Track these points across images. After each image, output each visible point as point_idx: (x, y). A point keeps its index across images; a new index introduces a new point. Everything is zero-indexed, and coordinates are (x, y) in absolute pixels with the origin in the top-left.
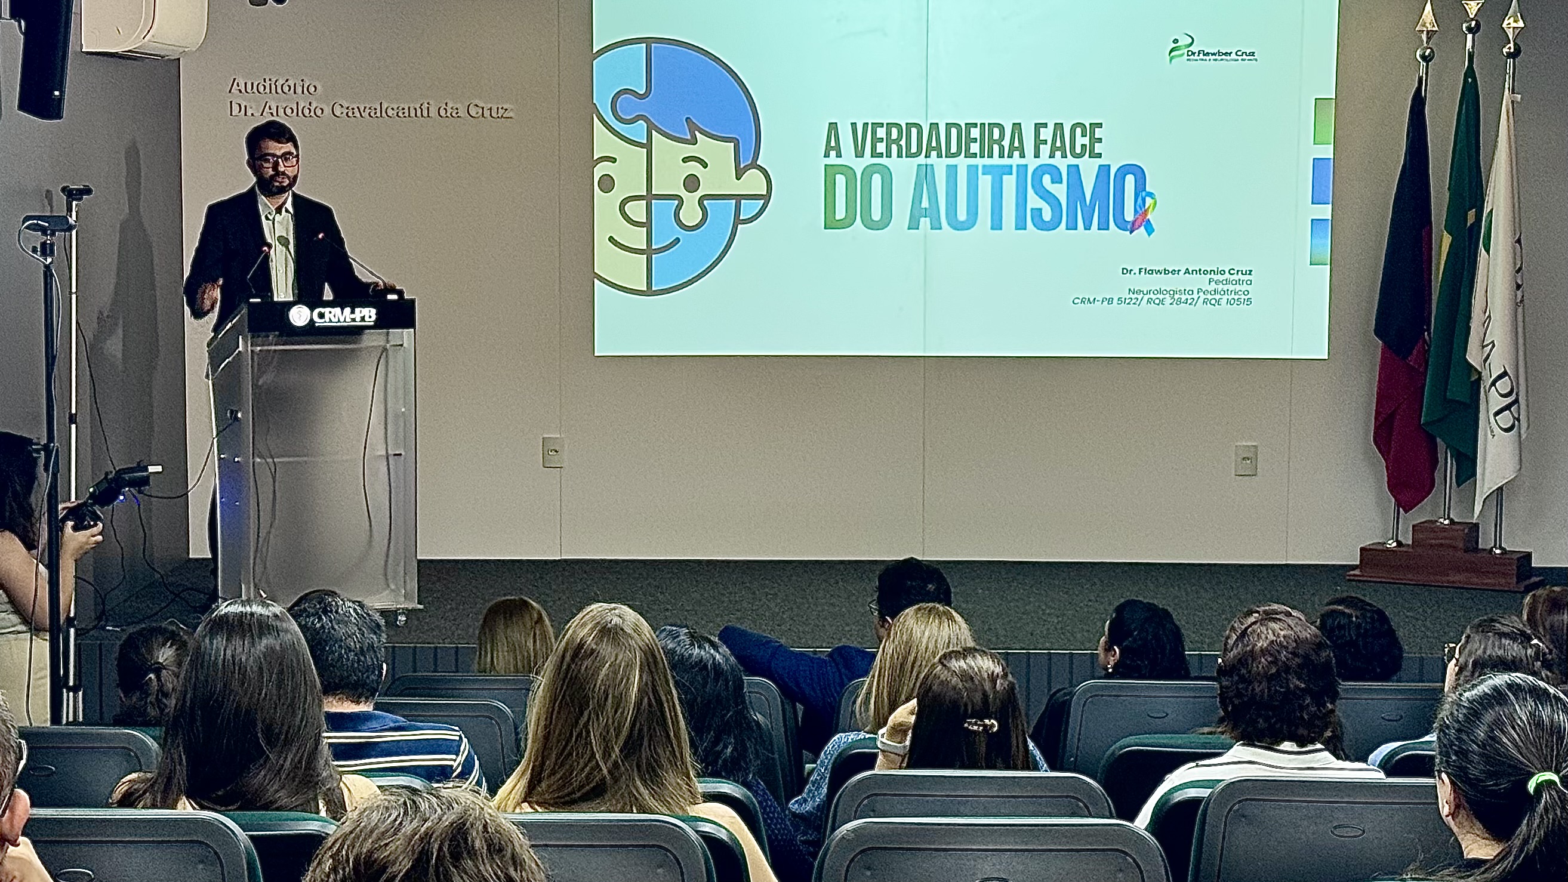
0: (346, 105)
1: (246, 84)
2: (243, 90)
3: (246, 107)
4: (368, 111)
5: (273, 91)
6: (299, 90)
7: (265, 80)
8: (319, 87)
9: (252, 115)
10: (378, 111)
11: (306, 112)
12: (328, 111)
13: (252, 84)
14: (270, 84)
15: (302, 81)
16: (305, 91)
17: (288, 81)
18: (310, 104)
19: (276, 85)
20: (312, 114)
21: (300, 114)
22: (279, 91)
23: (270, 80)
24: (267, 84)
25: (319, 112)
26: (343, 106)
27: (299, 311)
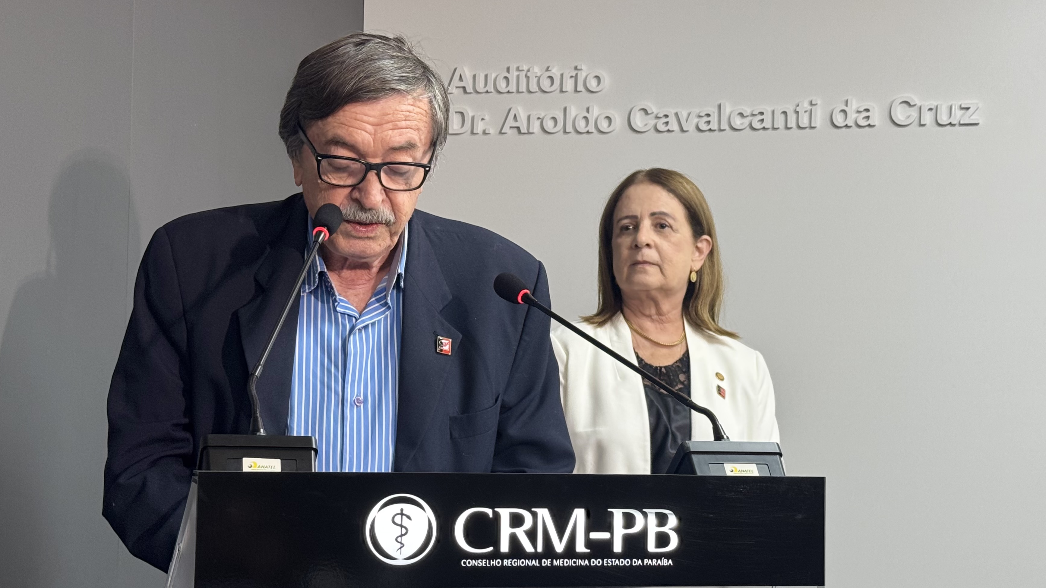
3: (473, 118)
4: (694, 120)
7: (508, 70)
8: (607, 81)
9: (484, 133)
10: (714, 119)
11: (581, 125)
12: (619, 121)
13: (486, 76)
14: (518, 77)
15: (576, 68)
16: (580, 87)
17: (549, 69)
18: (588, 110)
19: (528, 77)
20: (592, 128)
21: (569, 128)
22: (534, 87)
23: (518, 69)
24: (513, 75)
25: (604, 125)
26: (649, 112)
27: (402, 514)
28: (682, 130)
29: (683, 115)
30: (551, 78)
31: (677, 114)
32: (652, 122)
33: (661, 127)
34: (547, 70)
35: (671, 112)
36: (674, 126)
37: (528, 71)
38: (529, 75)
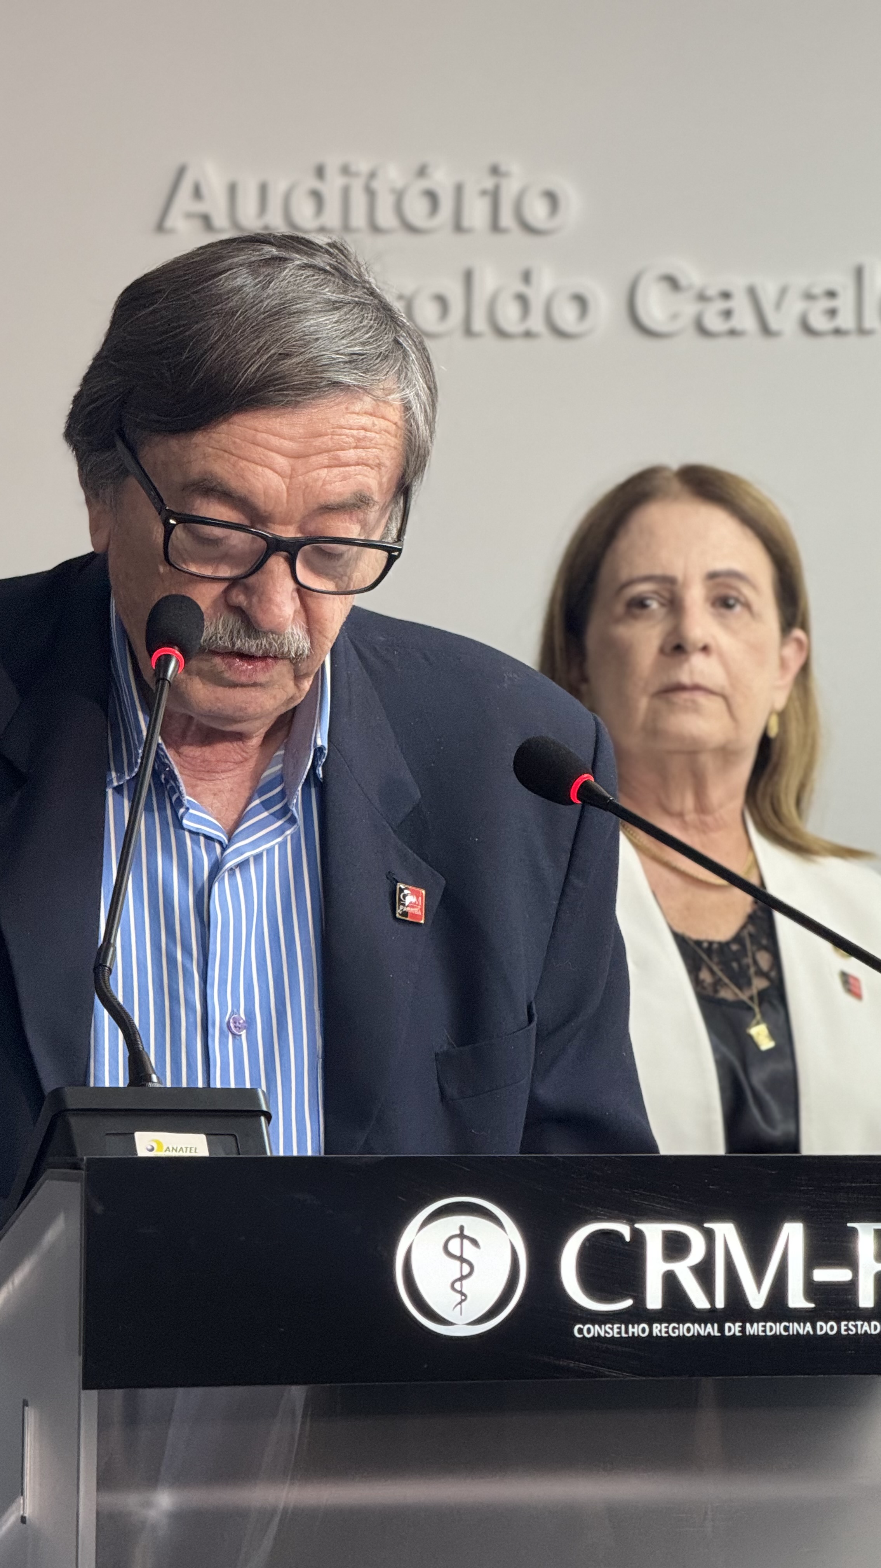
0: (692, 277)
1: (233, 188)
2: (220, 220)
4: (795, 306)
5: (359, 219)
6: (477, 214)
7: (320, 172)
8: (573, 200)
10: (845, 303)
11: (509, 317)
12: (606, 304)
13: (263, 190)
14: (346, 193)
15: (495, 171)
16: (507, 219)
17: (426, 172)
18: (527, 277)
19: (371, 193)
20: (536, 323)
21: (480, 323)
22: (386, 217)
23: (345, 170)
24: (332, 188)
25: (567, 316)
26: (683, 281)
28: (766, 330)
29: (768, 294)
30: (432, 197)
31: (752, 293)
32: (689, 309)
33: (713, 322)
34: (422, 172)
35: (738, 284)
36: (745, 319)
37: (372, 175)
38: (376, 185)
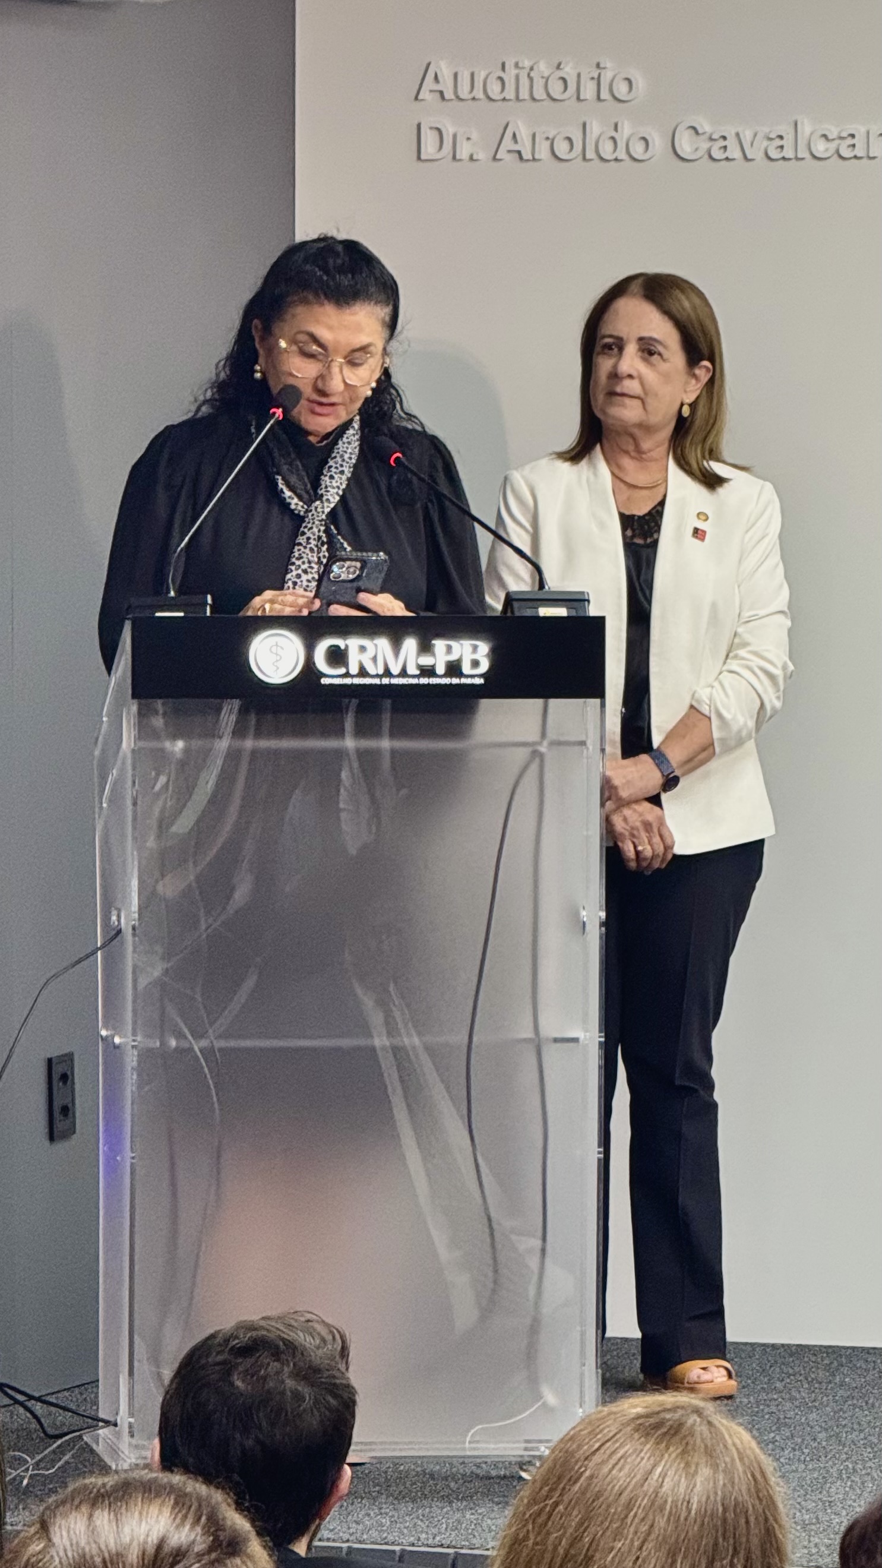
0: (706, 127)
1: (456, 75)
2: (449, 94)
3: (455, 136)
5: (524, 94)
6: (589, 91)
7: (503, 67)
8: (640, 83)
9: (471, 158)
10: (788, 142)
11: (607, 149)
12: (659, 143)
13: (472, 75)
14: (517, 77)
15: (598, 66)
16: (605, 94)
17: (562, 67)
18: (616, 129)
19: (531, 78)
20: (621, 154)
21: (591, 154)
22: (539, 93)
23: (517, 66)
24: (509, 76)
25: (638, 149)
26: (700, 131)
27: (277, 645)
28: (746, 158)
29: (747, 136)
30: (564, 79)
31: (738, 135)
32: (705, 145)
33: (717, 154)
34: (558, 67)
35: (730, 131)
36: (735, 152)
37: (532, 69)
38: (532, 74)
